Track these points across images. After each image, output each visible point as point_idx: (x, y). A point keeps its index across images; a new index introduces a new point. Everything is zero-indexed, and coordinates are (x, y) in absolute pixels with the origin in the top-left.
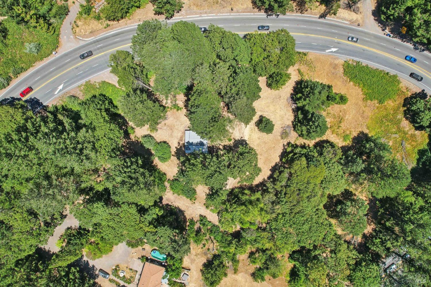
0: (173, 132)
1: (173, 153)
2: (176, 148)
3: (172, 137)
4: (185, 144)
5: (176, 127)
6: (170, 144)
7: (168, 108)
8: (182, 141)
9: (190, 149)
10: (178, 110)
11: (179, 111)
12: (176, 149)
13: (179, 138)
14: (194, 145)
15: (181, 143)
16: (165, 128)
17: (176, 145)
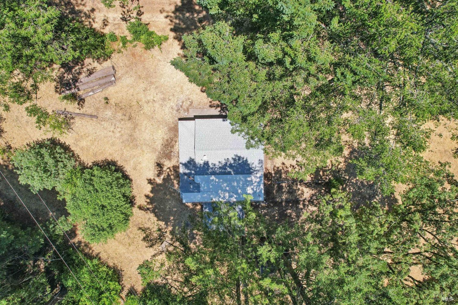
0: (135, 126)
1: (141, 200)
2: (150, 181)
3: (136, 146)
4: (182, 170)
5: (147, 109)
6: (129, 170)
7: (114, 37)
8: (168, 156)
9: (197, 188)
10: (149, 46)
11: (155, 51)
12: (149, 187)
13: (159, 148)
14: (214, 173)
15: (168, 164)
16: (108, 113)
17: (151, 173)
